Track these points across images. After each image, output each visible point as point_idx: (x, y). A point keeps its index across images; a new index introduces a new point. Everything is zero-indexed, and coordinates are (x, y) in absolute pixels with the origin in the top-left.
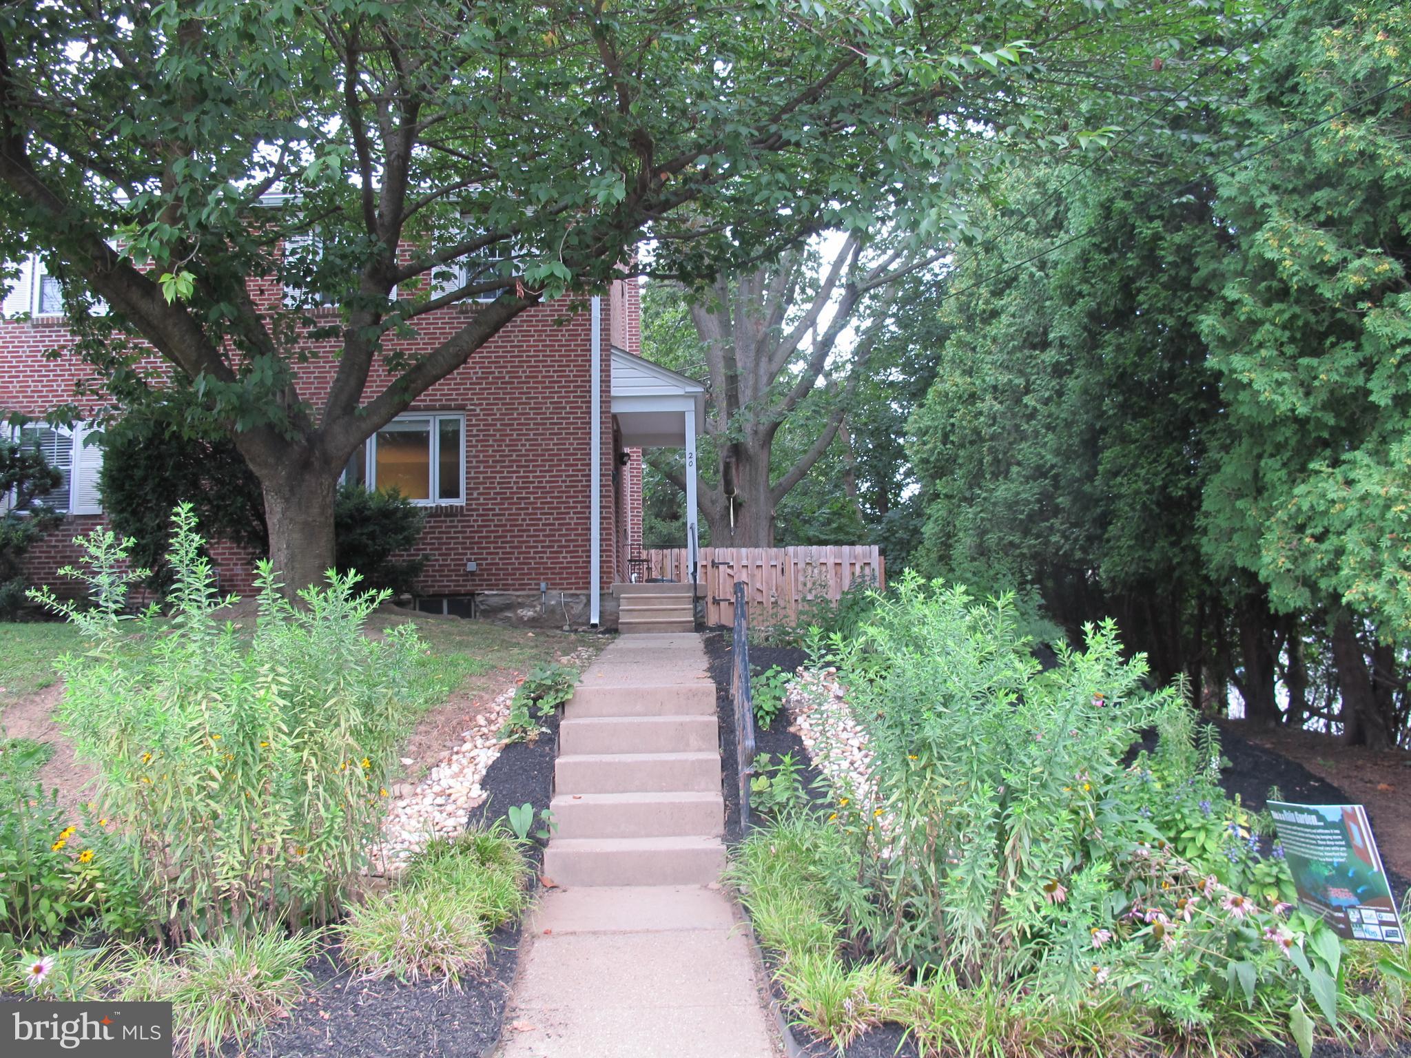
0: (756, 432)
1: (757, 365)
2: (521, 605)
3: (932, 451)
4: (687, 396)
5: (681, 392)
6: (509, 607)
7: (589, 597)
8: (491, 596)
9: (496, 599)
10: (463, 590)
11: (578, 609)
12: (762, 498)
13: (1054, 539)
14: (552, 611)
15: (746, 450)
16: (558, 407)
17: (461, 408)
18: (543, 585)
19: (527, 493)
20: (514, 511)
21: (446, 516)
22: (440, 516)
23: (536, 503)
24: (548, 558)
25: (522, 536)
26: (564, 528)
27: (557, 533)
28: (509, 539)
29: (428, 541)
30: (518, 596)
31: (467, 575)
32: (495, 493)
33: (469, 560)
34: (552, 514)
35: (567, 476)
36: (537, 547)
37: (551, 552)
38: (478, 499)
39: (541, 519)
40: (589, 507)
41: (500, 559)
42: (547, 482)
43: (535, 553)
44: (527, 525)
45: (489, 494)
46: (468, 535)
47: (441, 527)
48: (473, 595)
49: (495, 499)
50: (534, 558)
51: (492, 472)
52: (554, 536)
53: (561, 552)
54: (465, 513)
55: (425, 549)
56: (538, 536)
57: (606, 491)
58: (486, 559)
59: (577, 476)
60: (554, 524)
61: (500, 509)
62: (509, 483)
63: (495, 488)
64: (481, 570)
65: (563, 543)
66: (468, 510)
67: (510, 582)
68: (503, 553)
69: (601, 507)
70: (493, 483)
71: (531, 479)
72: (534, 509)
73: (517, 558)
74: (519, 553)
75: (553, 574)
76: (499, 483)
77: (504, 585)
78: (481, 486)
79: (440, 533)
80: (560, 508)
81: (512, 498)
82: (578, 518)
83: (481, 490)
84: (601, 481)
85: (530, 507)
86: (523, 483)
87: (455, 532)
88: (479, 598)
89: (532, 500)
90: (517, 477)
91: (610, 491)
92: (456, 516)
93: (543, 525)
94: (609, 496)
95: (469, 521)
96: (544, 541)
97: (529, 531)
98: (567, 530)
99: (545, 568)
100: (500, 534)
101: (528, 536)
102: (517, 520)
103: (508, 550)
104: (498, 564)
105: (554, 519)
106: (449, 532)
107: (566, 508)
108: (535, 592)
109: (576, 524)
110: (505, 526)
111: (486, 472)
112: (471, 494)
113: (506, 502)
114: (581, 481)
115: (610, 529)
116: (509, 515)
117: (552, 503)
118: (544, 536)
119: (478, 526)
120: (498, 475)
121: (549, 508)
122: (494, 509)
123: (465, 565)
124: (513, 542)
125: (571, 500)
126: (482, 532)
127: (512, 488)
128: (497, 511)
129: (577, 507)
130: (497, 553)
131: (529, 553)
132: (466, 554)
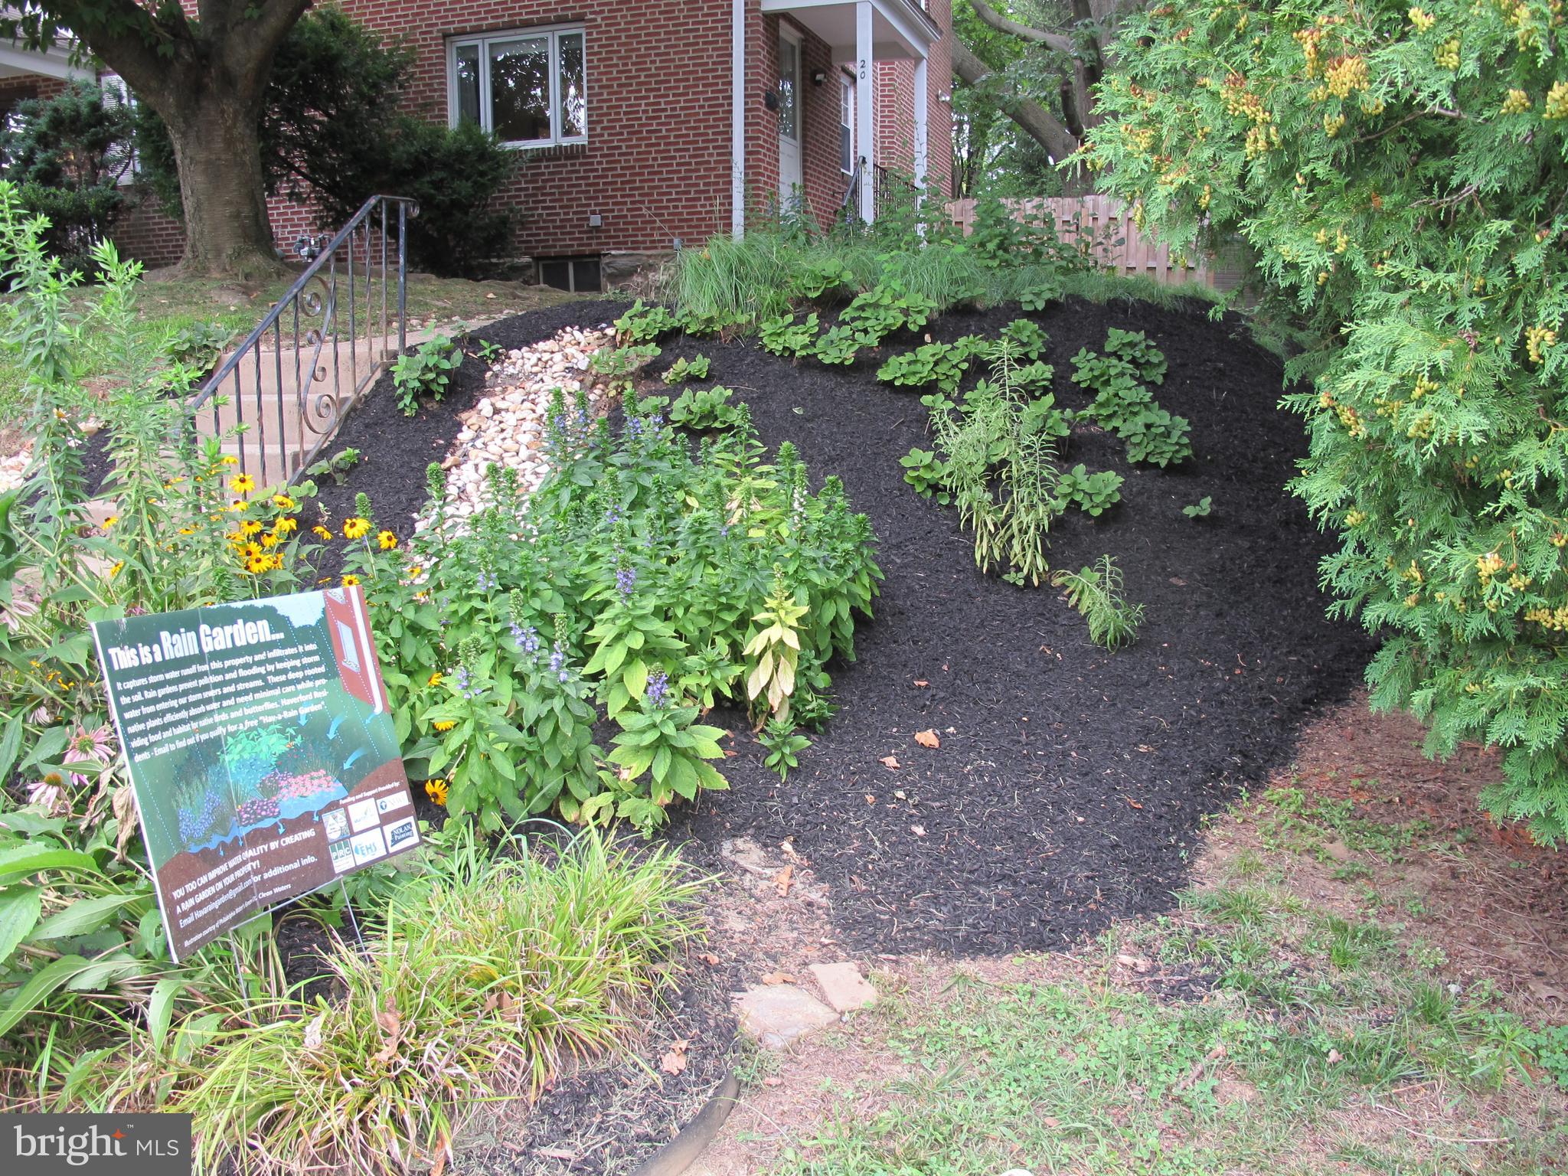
2: (653, 268)
6: (639, 270)
8: (618, 256)
9: (624, 261)
10: (587, 250)
17: (580, 19)
18: (677, 242)
19: (658, 124)
20: (643, 149)
21: (566, 158)
22: (559, 159)
23: (668, 137)
24: (684, 207)
25: (653, 180)
26: (702, 167)
27: (694, 175)
28: (638, 184)
29: (548, 190)
30: (649, 256)
31: (590, 232)
32: (621, 127)
33: (593, 213)
34: (688, 150)
35: (705, 100)
36: (670, 193)
37: (687, 200)
38: (602, 135)
39: (674, 158)
40: (731, 139)
41: (628, 210)
42: (682, 109)
43: (668, 201)
44: (659, 166)
45: (614, 127)
46: (591, 181)
47: (561, 173)
48: (599, 255)
49: (622, 134)
50: (667, 208)
51: (617, 100)
52: (690, 178)
53: (699, 199)
54: (588, 153)
55: (544, 201)
56: (672, 179)
57: (753, 117)
58: (613, 211)
59: (717, 98)
60: (690, 164)
61: (627, 147)
62: (637, 112)
63: (621, 120)
64: (607, 224)
65: (702, 187)
66: (591, 150)
67: (640, 238)
68: (632, 203)
69: (746, 139)
70: (618, 113)
71: (663, 106)
72: (666, 144)
73: (649, 209)
74: (650, 202)
75: (689, 227)
76: (625, 113)
77: (633, 242)
78: (605, 119)
79: (560, 180)
80: (697, 142)
81: (641, 132)
82: (719, 154)
83: (605, 124)
84: (746, 103)
85: (662, 142)
86: (654, 111)
87: (577, 178)
88: (606, 260)
89: (664, 133)
90: (647, 105)
91: (759, 117)
92: (577, 158)
93: (678, 164)
94: (758, 124)
95: (592, 164)
96: (679, 186)
97: (661, 173)
98: (706, 170)
99: (680, 221)
100: (628, 178)
101: (660, 180)
102: (647, 160)
103: (637, 198)
104: (626, 216)
105: (690, 157)
106: (570, 179)
107: (704, 141)
108: (668, 251)
109: (716, 162)
110: (633, 167)
111: (610, 100)
112: (594, 129)
113: (634, 137)
114: (722, 105)
115: (759, 167)
116: (638, 153)
117: (688, 135)
118: (679, 179)
119: (603, 170)
120: (624, 104)
121: (684, 143)
122: (620, 147)
123: (588, 219)
124: (642, 188)
125: (710, 131)
126: (607, 177)
127: (640, 119)
128: (624, 150)
129: (716, 140)
130: (625, 203)
131: (661, 201)
132: (589, 205)
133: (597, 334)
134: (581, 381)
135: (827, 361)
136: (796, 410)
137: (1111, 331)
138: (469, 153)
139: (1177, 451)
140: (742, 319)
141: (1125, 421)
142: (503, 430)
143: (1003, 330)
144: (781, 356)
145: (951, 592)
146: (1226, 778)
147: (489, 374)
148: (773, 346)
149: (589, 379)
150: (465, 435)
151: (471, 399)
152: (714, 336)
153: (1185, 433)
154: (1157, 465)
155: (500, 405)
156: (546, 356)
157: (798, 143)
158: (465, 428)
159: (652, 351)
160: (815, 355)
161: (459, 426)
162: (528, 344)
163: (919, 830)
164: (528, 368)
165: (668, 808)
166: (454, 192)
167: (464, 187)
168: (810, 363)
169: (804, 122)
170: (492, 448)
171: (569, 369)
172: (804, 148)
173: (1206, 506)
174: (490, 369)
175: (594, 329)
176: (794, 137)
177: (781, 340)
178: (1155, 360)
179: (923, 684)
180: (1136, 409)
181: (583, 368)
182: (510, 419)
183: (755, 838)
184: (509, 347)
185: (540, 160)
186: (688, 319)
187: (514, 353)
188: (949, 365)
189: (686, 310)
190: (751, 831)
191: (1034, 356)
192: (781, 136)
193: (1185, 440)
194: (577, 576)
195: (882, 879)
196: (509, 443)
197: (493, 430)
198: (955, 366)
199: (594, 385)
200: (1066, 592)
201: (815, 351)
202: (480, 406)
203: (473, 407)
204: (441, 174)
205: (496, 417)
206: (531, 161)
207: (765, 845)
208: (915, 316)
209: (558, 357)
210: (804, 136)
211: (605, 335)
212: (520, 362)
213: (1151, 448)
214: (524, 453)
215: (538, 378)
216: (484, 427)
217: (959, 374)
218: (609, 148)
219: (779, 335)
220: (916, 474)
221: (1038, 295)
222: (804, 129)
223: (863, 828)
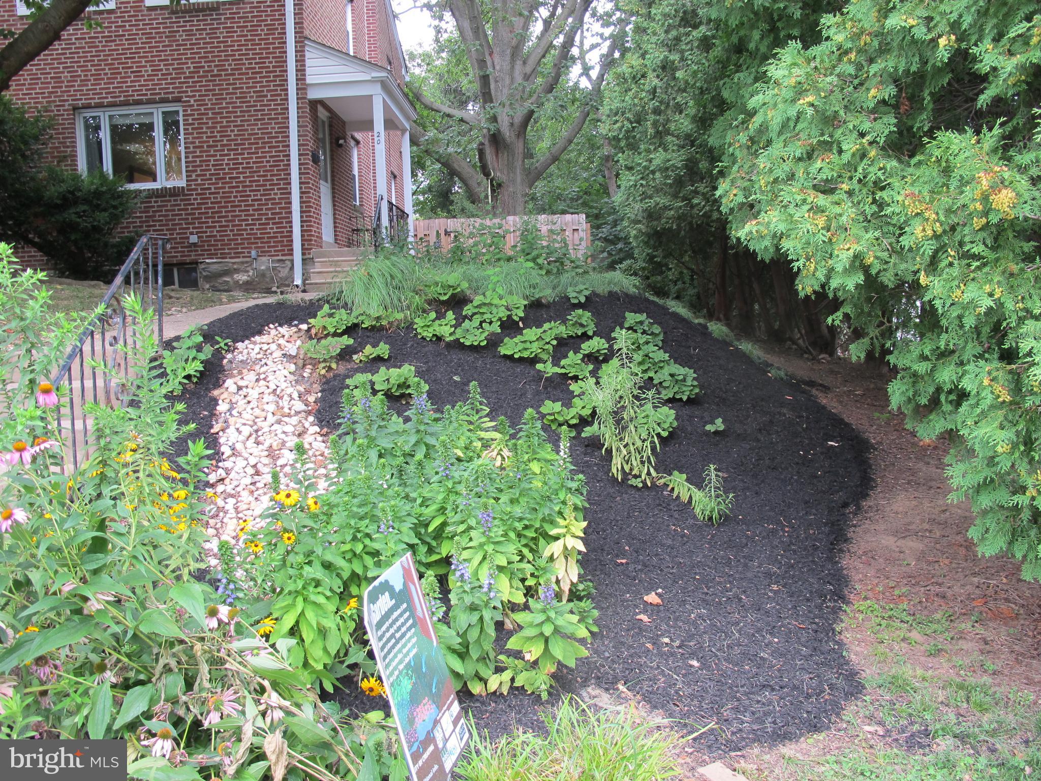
0: (512, 124)
1: (513, 67)
2: (237, 271)
3: (620, 129)
4: (373, 81)
5: (369, 78)
6: (227, 273)
7: (292, 261)
8: (211, 264)
9: (216, 266)
10: (188, 259)
11: (284, 273)
12: (519, 180)
13: (695, 201)
14: (263, 275)
15: (504, 140)
16: (260, 95)
17: (178, 100)
18: (253, 253)
19: (237, 173)
20: (227, 190)
21: (170, 196)
22: (165, 196)
23: (245, 182)
24: (257, 229)
25: (235, 211)
26: (270, 202)
27: (264, 207)
28: (224, 214)
29: (157, 218)
30: (234, 263)
31: (190, 247)
32: (210, 175)
33: (192, 233)
34: (259, 190)
35: (270, 157)
36: (248, 220)
37: (260, 224)
38: (196, 180)
39: (250, 196)
40: (290, 184)
41: (217, 231)
42: (254, 163)
43: (246, 225)
44: (239, 201)
45: (205, 175)
46: (190, 211)
47: (167, 206)
48: (197, 263)
49: (211, 179)
50: (246, 230)
51: (207, 156)
52: (262, 209)
53: (268, 224)
54: (186, 192)
55: (155, 226)
56: (248, 210)
57: (305, 169)
58: (206, 232)
59: (279, 156)
60: (261, 200)
61: (215, 188)
62: (222, 165)
63: (210, 170)
64: (202, 241)
65: (270, 216)
66: (188, 190)
67: (227, 251)
68: (220, 227)
69: (300, 183)
70: (208, 165)
71: (240, 161)
72: (243, 187)
73: (232, 231)
74: (233, 226)
75: (262, 243)
76: (213, 165)
77: (221, 254)
78: (198, 169)
79: (166, 211)
80: (266, 185)
81: (225, 178)
82: (281, 194)
83: (199, 172)
84: (300, 160)
85: (240, 185)
86: (234, 164)
87: (179, 210)
88: (202, 266)
89: (242, 179)
90: (228, 160)
91: (308, 169)
92: (179, 195)
93: (252, 200)
94: (308, 173)
95: (190, 200)
96: (254, 215)
97: (241, 206)
98: (272, 204)
99: (255, 238)
100: (216, 210)
101: (240, 211)
102: (230, 197)
103: (224, 223)
104: (216, 236)
105: (261, 195)
106: (174, 210)
107: (270, 185)
108: (248, 259)
109: (279, 199)
110: (220, 202)
111: (202, 156)
112: (191, 176)
113: (220, 182)
114: (283, 161)
115: (310, 202)
116: (223, 193)
117: (259, 181)
118: (253, 210)
119: (198, 204)
120: (212, 159)
121: (256, 186)
122: (210, 189)
123: (188, 238)
124: (227, 216)
125: (275, 178)
126: (201, 209)
127: (224, 169)
128: (213, 190)
129: (279, 184)
130: (215, 227)
131: (241, 225)
132: (189, 228)
133: (294, 329)
134: (295, 364)
135: (468, 343)
136: (455, 378)
137: (627, 314)
138: (104, 193)
139: (691, 390)
140: (400, 316)
141: (656, 372)
142: (249, 402)
143: (569, 317)
144: (431, 340)
145: (599, 496)
146: (830, 600)
147: (225, 361)
148: (425, 334)
149: (300, 363)
150: (222, 407)
151: (218, 379)
152: (382, 328)
153: (694, 379)
154: (681, 399)
155: (241, 383)
156: (265, 347)
157: (329, 185)
158: (220, 402)
159: (347, 341)
160: (458, 340)
161: (215, 402)
162: (248, 338)
163: (695, 663)
164: (253, 355)
165: (553, 676)
166: (95, 220)
167: (103, 217)
168: (457, 345)
169: (332, 172)
170: (244, 415)
171: (284, 355)
172: (333, 189)
173: (719, 424)
174: (225, 358)
175: (290, 325)
176: (326, 181)
177: (431, 330)
178: (657, 332)
179: (624, 561)
180: (662, 365)
181: (294, 354)
182: (254, 394)
183: (599, 685)
184: (235, 341)
185: (151, 197)
186: (364, 317)
187: (240, 345)
188: (544, 342)
189: (360, 311)
190: (593, 681)
191: (590, 333)
192: (321, 182)
193: (695, 383)
194: (420, 515)
195: (692, 700)
196: (257, 412)
197: (242, 403)
198: (548, 343)
199: (304, 366)
200: (669, 489)
201: (457, 336)
202: (226, 385)
203: (220, 386)
204: (85, 207)
205: (240, 392)
206: (146, 198)
207: (607, 690)
208: (515, 310)
209: (273, 347)
210: (333, 181)
211: (300, 330)
212: (245, 351)
213: (676, 389)
214: (271, 419)
215: (263, 363)
216: (234, 400)
217: (551, 348)
218: (202, 189)
219: (428, 326)
220: (552, 417)
221: (580, 292)
222: (333, 176)
223: (658, 667)
